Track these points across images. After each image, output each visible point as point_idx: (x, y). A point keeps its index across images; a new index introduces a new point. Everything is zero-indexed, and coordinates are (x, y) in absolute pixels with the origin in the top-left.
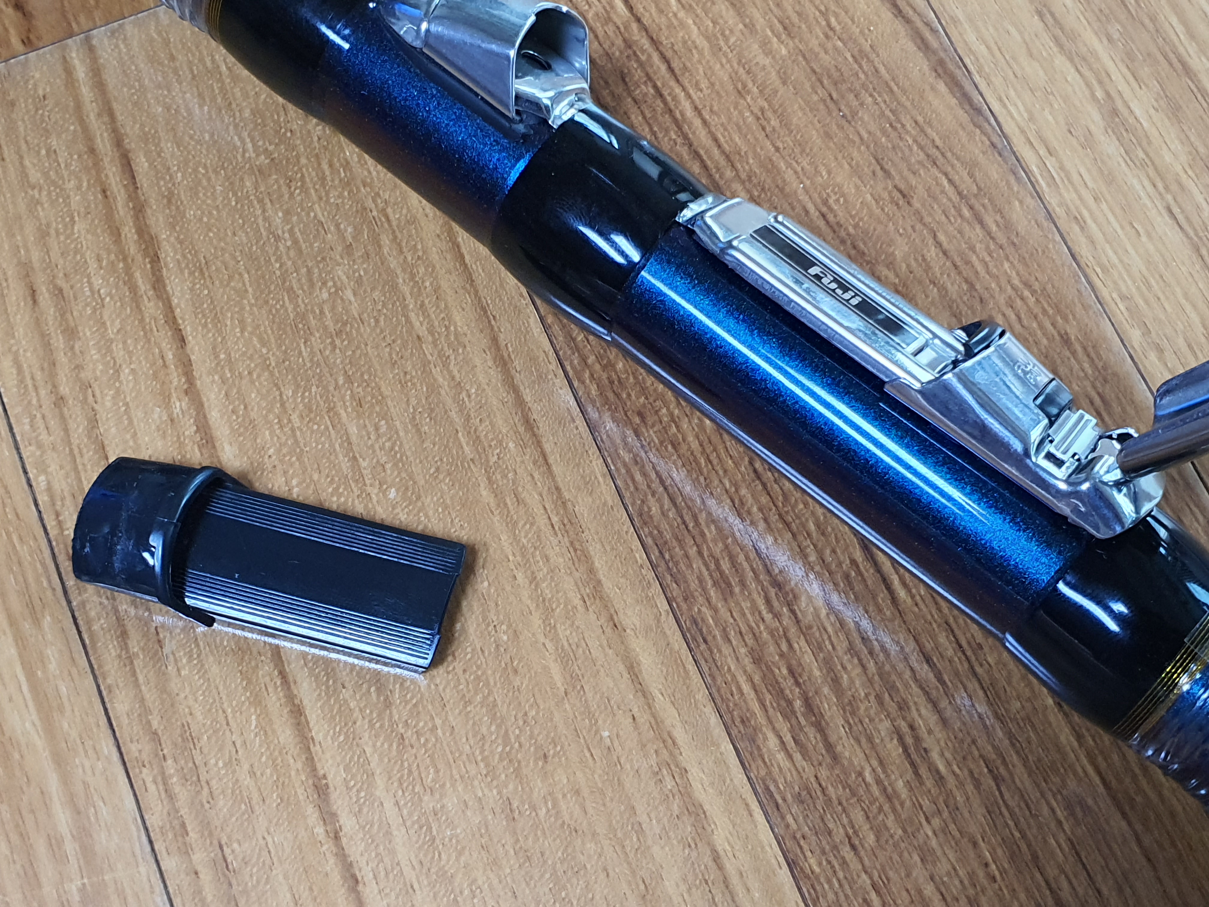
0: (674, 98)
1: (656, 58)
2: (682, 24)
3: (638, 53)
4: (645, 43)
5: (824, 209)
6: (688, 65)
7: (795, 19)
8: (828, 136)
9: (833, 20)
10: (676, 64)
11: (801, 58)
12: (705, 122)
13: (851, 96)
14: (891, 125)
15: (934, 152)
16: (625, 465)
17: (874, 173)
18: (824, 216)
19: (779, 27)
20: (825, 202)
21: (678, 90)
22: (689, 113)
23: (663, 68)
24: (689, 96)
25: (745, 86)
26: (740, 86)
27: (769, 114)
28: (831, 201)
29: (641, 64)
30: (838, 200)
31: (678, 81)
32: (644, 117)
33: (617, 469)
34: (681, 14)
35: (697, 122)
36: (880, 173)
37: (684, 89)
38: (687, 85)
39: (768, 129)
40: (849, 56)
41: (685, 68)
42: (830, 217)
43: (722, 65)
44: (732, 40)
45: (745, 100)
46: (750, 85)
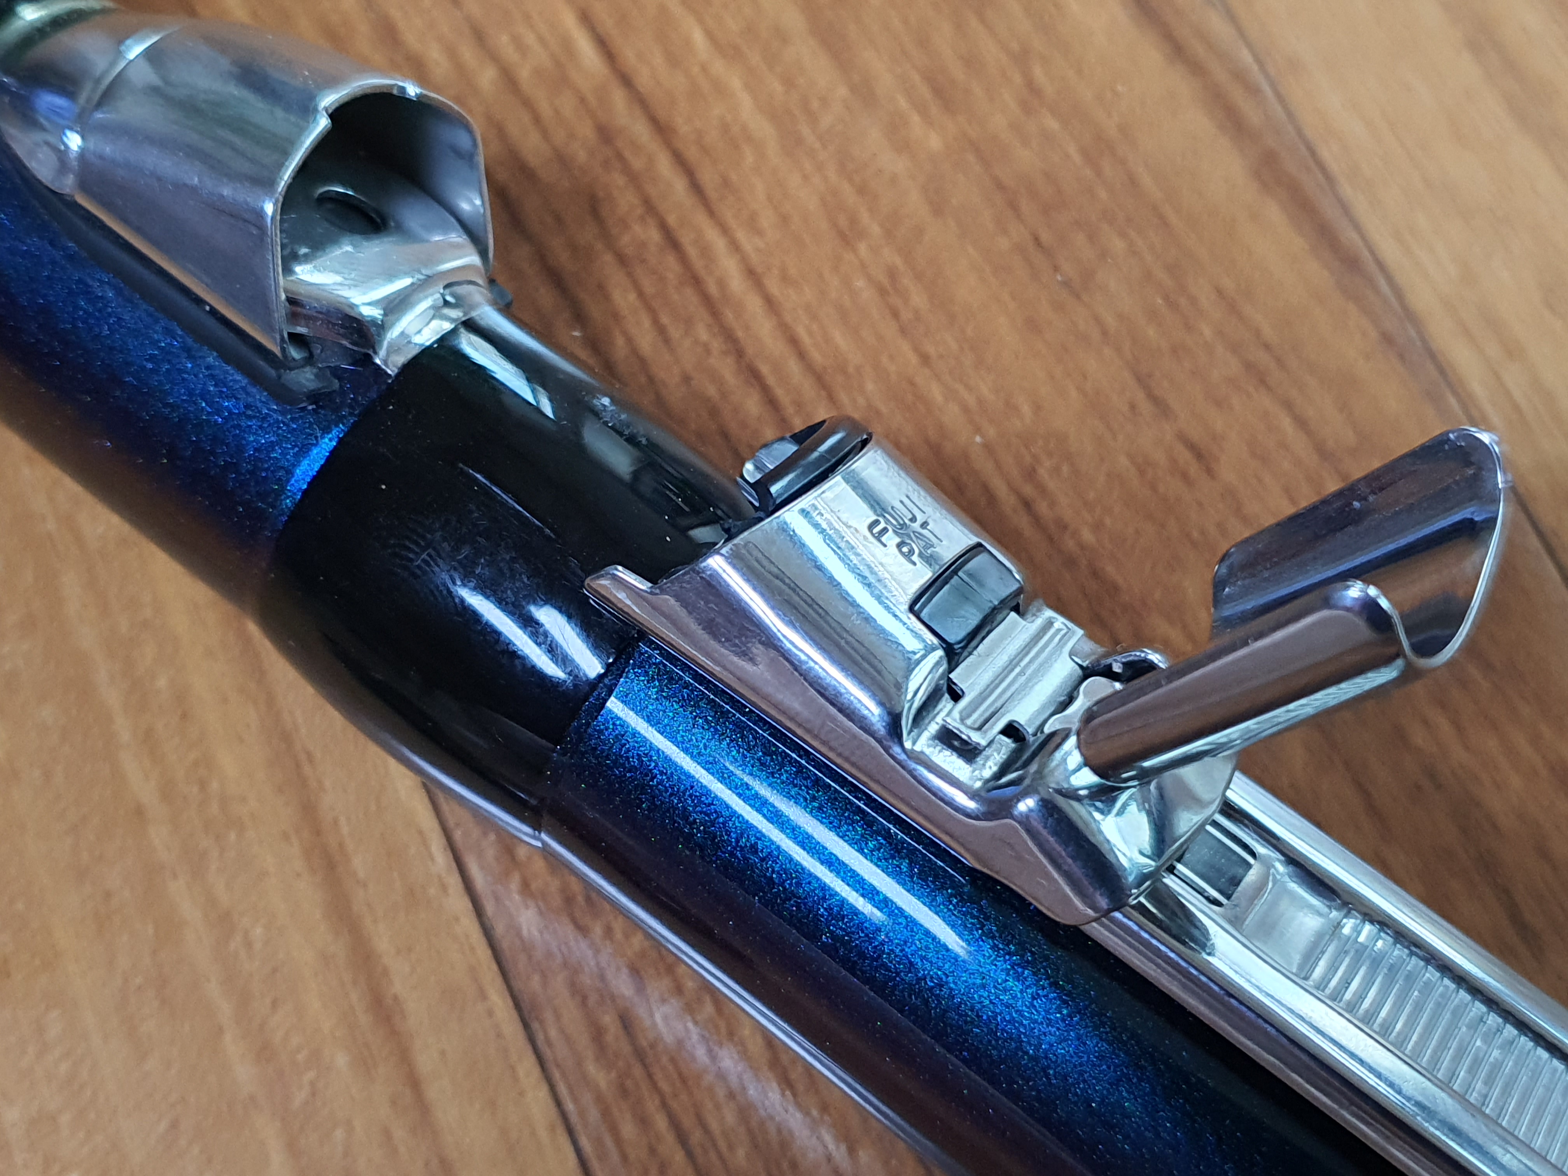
0: (706, 251)
1: (664, 166)
2: (720, 89)
3: (627, 154)
4: (641, 130)
5: (1028, 490)
6: (734, 177)
7: (958, 72)
8: (1033, 326)
9: (1038, 72)
10: (708, 177)
11: (971, 158)
12: (771, 303)
13: (1080, 239)
14: (1166, 298)
15: (1262, 358)
16: (599, 1099)
17: (1133, 407)
18: (1027, 505)
19: (924, 91)
20: (1030, 474)
21: (712, 234)
22: (737, 283)
23: (679, 185)
24: (735, 246)
25: (853, 221)
26: (843, 221)
27: (907, 281)
28: (1043, 473)
29: (634, 179)
30: (1056, 470)
31: (711, 213)
32: (641, 294)
33: (582, 1113)
34: (718, 67)
35: (754, 304)
36: (1145, 407)
37: (725, 230)
38: (732, 222)
39: (906, 315)
40: (1072, 150)
41: (726, 183)
42: (1042, 508)
43: (805, 178)
44: (826, 121)
45: (855, 251)
46: (865, 217)
